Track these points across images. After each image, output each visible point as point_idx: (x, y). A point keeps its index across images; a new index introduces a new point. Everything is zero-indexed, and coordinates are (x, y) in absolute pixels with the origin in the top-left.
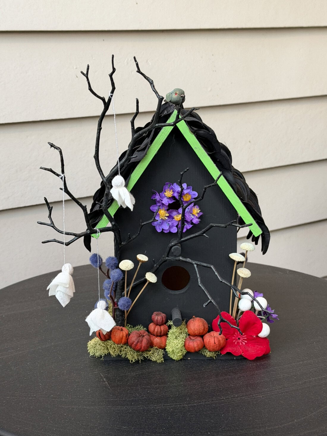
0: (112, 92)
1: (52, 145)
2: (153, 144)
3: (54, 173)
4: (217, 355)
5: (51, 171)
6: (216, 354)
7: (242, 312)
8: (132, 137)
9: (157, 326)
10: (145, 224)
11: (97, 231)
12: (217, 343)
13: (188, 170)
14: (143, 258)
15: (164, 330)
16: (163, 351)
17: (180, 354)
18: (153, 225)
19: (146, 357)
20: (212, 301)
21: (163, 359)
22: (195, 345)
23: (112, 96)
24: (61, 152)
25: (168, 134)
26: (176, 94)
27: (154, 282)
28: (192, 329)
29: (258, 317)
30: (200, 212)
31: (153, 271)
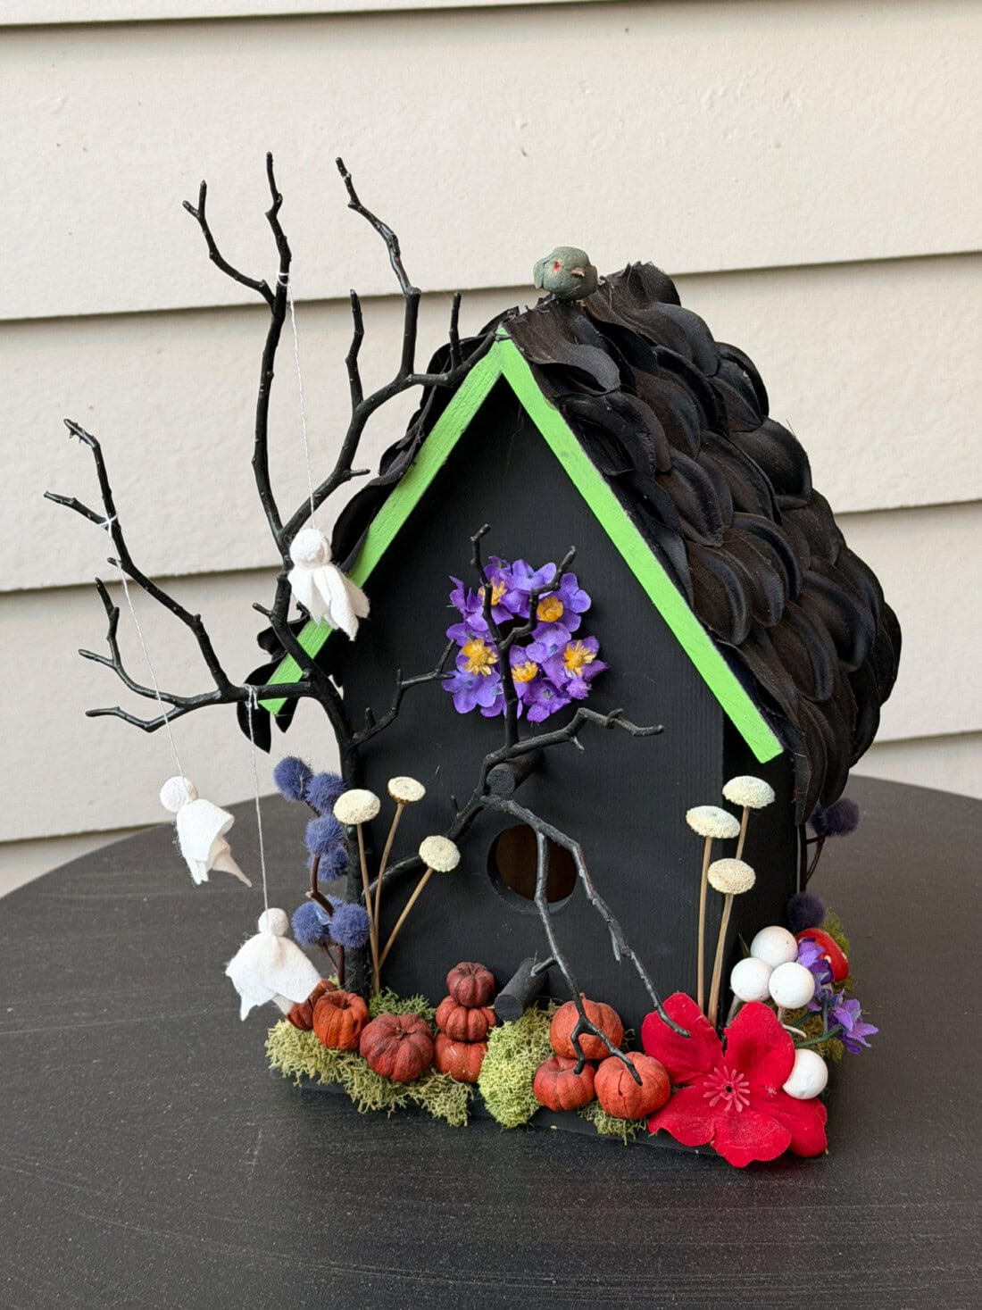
0: (285, 267)
1: (75, 429)
2: (433, 434)
3: (84, 511)
5: (77, 506)
8: (354, 411)
10: (410, 685)
11: (248, 696)
12: (626, 1095)
13: (487, 530)
14: (406, 789)
16: (468, 1089)
17: (517, 1109)
18: (447, 690)
20: (560, 963)
21: (464, 1117)
22: (559, 1091)
23: (285, 279)
24: (97, 451)
25: (479, 402)
26: (557, 265)
29: (785, 1026)
30: (594, 659)
31: (454, 834)
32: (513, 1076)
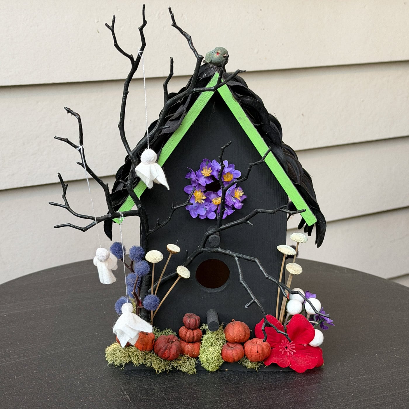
0: (142, 49)
1: (69, 111)
2: (189, 113)
3: (71, 144)
4: (261, 366)
5: (67, 141)
6: (259, 365)
7: (291, 316)
8: (165, 104)
9: (188, 331)
10: (177, 208)
11: (120, 215)
12: (260, 352)
13: (230, 144)
14: (174, 248)
15: (197, 335)
16: (195, 360)
17: (216, 364)
18: (188, 210)
19: (176, 367)
20: (256, 302)
21: (195, 370)
22: (234, 354)
23: (141, 54)
24: (79, 119)
25: (208, 101)
26: (218, 53)
27: (187, 278)
28: (231, 335)
29: (310, 321)
30: (243, 195)
31: (186, 264)
32: (215, 352)
